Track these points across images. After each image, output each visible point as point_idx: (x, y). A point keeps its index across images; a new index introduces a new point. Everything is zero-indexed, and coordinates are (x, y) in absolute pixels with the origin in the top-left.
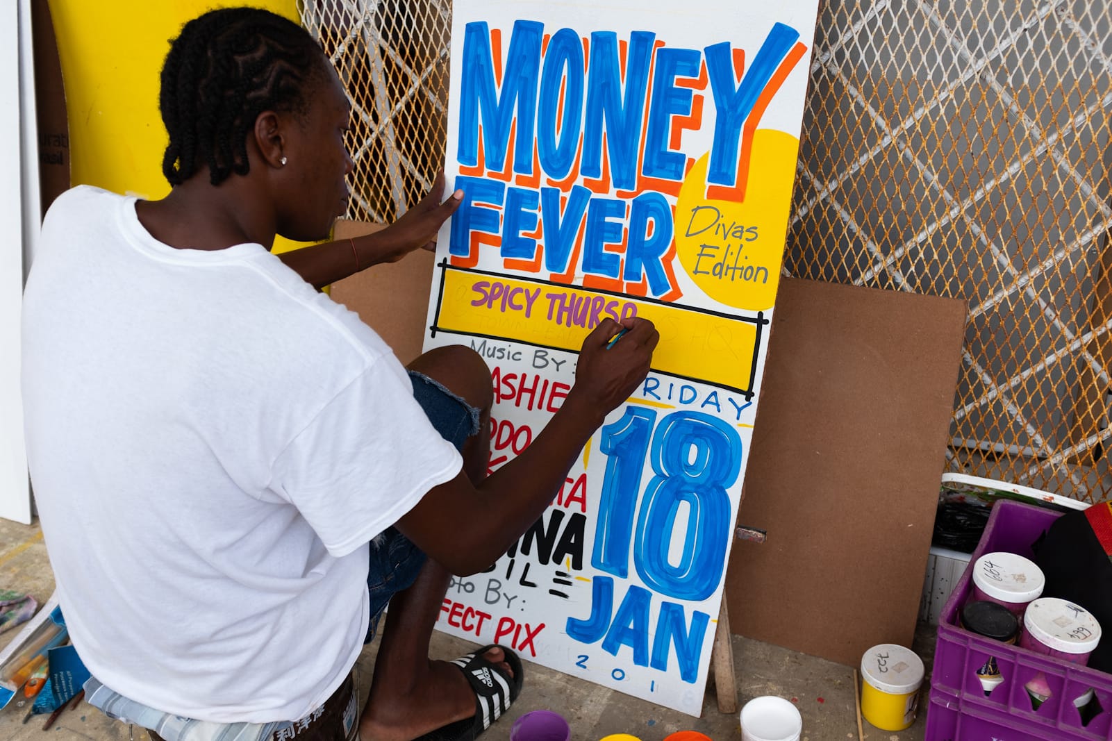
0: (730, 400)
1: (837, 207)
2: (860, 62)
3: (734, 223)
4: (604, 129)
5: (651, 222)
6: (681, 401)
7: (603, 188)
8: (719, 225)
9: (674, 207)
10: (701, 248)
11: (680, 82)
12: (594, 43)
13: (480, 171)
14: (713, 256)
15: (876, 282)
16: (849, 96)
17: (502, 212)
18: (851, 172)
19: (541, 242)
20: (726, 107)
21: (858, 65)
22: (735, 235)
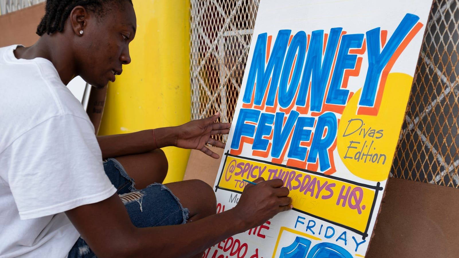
0: (353, 238)
1: (419, 132)
2: (431, 43)
3: (370, 128)
4: (311, 80)
5: (326, 129)
6: (326, 236)
7: (305, 111)
8: (362, 129)
9: (339, 120)
10: (350, 143)
11: (352, 51)
12: (312, 37)
13: (251, 105)
14: (356, 148)
15: (442, 182)
16: (426, 64)
17: (257, 126)
18: (427, 110)
19: (271, 141)
20: (374, 62)
21: (431, 45)
22: (370, 135)
